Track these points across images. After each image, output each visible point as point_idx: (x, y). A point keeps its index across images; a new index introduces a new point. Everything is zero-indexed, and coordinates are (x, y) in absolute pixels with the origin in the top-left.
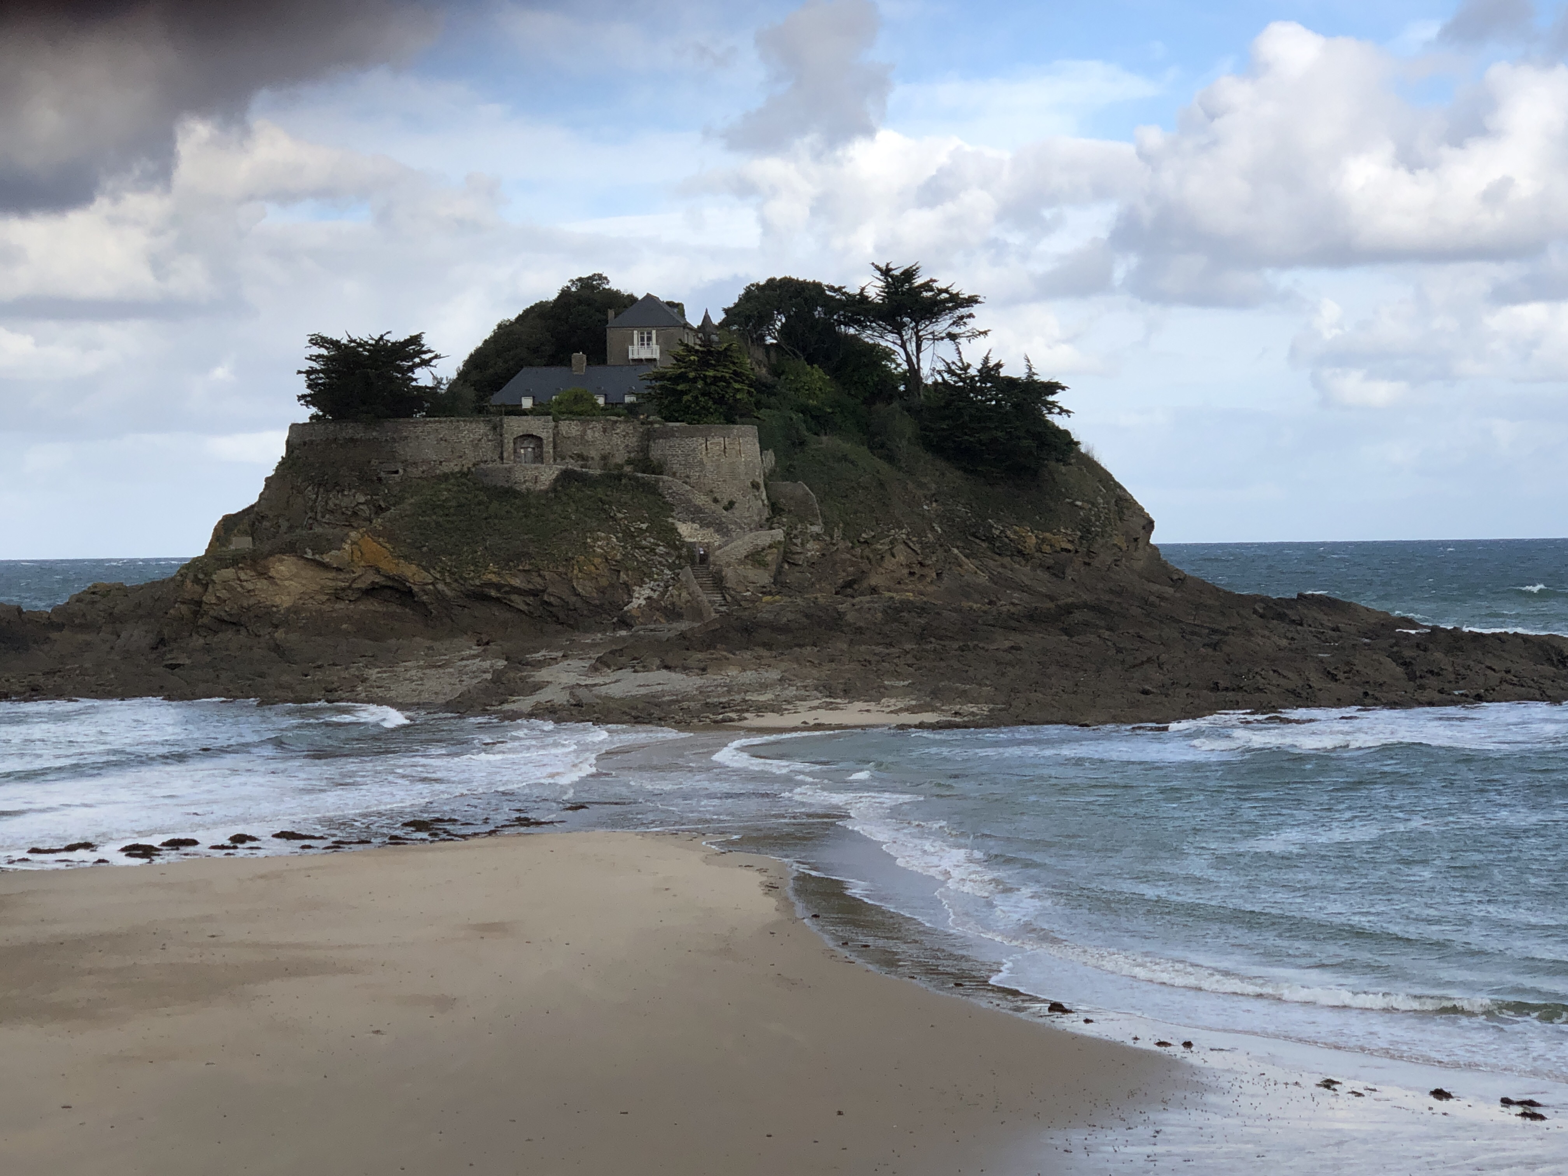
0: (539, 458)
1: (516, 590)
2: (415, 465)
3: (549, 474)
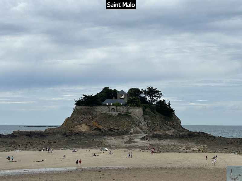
0: (114, 112)
1: (115, 129)
2: (98, 112)
3: (117, 113)
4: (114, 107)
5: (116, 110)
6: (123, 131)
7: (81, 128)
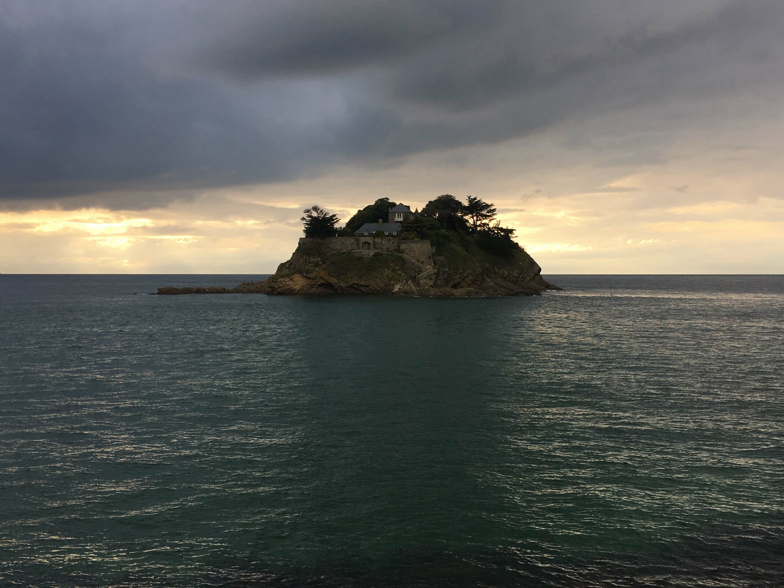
0: (369, 249)
1: (362, 285)
2: (334, 250)
3: (372, 253)
4: (368, 240)
5: (372, 246)
6: (378, 288)
7: (291, 282)
